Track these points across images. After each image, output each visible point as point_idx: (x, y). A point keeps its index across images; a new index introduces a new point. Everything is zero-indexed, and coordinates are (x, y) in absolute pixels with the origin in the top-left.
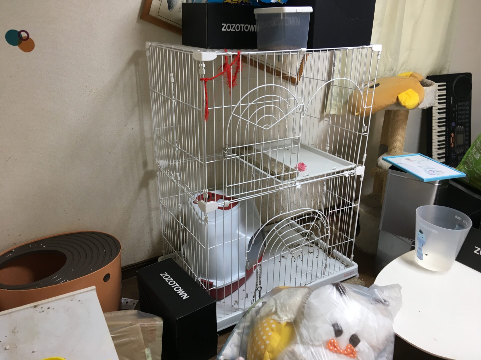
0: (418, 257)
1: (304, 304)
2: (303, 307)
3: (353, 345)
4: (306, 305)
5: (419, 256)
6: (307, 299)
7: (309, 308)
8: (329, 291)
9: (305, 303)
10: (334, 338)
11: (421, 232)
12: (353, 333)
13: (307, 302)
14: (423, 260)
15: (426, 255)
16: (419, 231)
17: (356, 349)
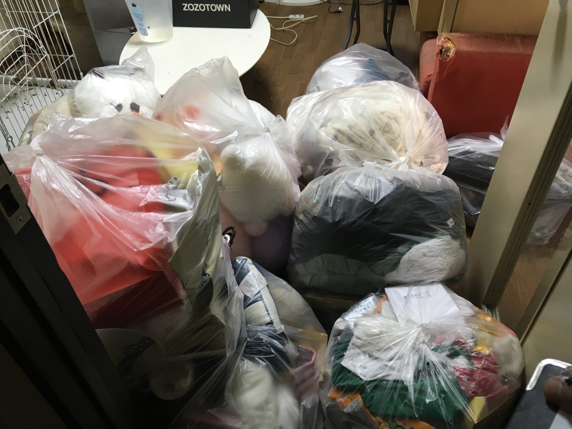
0: (142, 34)
1: (74, 104)
2: (75, 106)
3: (136, 111)
4: (75, 103)
5: (143, 32)
6: (74, 97)
7: (80, 103)
8: (89, 79)
9: (74, 102)
10: (118, 113)
11: (134, 5)
12: (130, 102)
13: (75, 100)
14: (149, 34)
15: (149, 28)
16: (132, 6)
17: (140, 113)
